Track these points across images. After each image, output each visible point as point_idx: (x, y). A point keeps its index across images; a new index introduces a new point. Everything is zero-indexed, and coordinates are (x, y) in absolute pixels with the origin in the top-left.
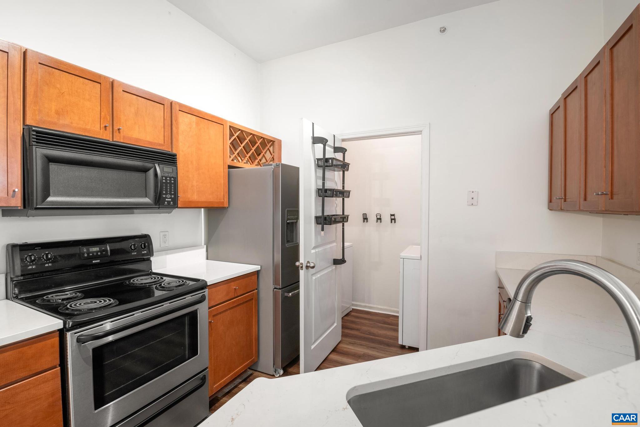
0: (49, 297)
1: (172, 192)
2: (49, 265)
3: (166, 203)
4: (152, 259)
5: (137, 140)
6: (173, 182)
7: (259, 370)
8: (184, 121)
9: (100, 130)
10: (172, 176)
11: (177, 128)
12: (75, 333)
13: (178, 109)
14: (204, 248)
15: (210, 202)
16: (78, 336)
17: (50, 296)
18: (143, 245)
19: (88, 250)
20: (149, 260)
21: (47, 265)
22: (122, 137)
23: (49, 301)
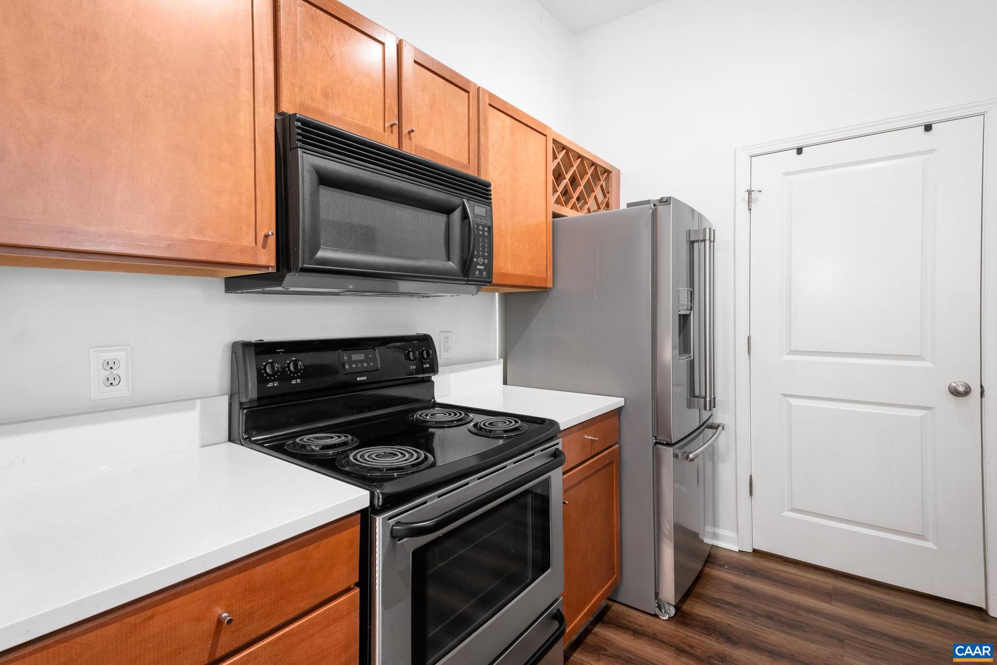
0: (305, 440)
1: (485, 252)
2: (297, 381)
3: (477, 272)
4: (434, 378)
5: (434, 153)
6: (486, 234)
7: (620, 599)
8: (496, 122)
9: (385, 132)
10: (485, 224)
11: (487, 137)
12: (389, 519)
13: (487, 102)
14: (500, 363)
15: (529, 277)
16: (393, 526)
17: (305, 438)
18: (425, 352)
19: (350, 358)
20: (429, 381)
21: (294, 382)
22: (414, 148)
23: (303, 446)
